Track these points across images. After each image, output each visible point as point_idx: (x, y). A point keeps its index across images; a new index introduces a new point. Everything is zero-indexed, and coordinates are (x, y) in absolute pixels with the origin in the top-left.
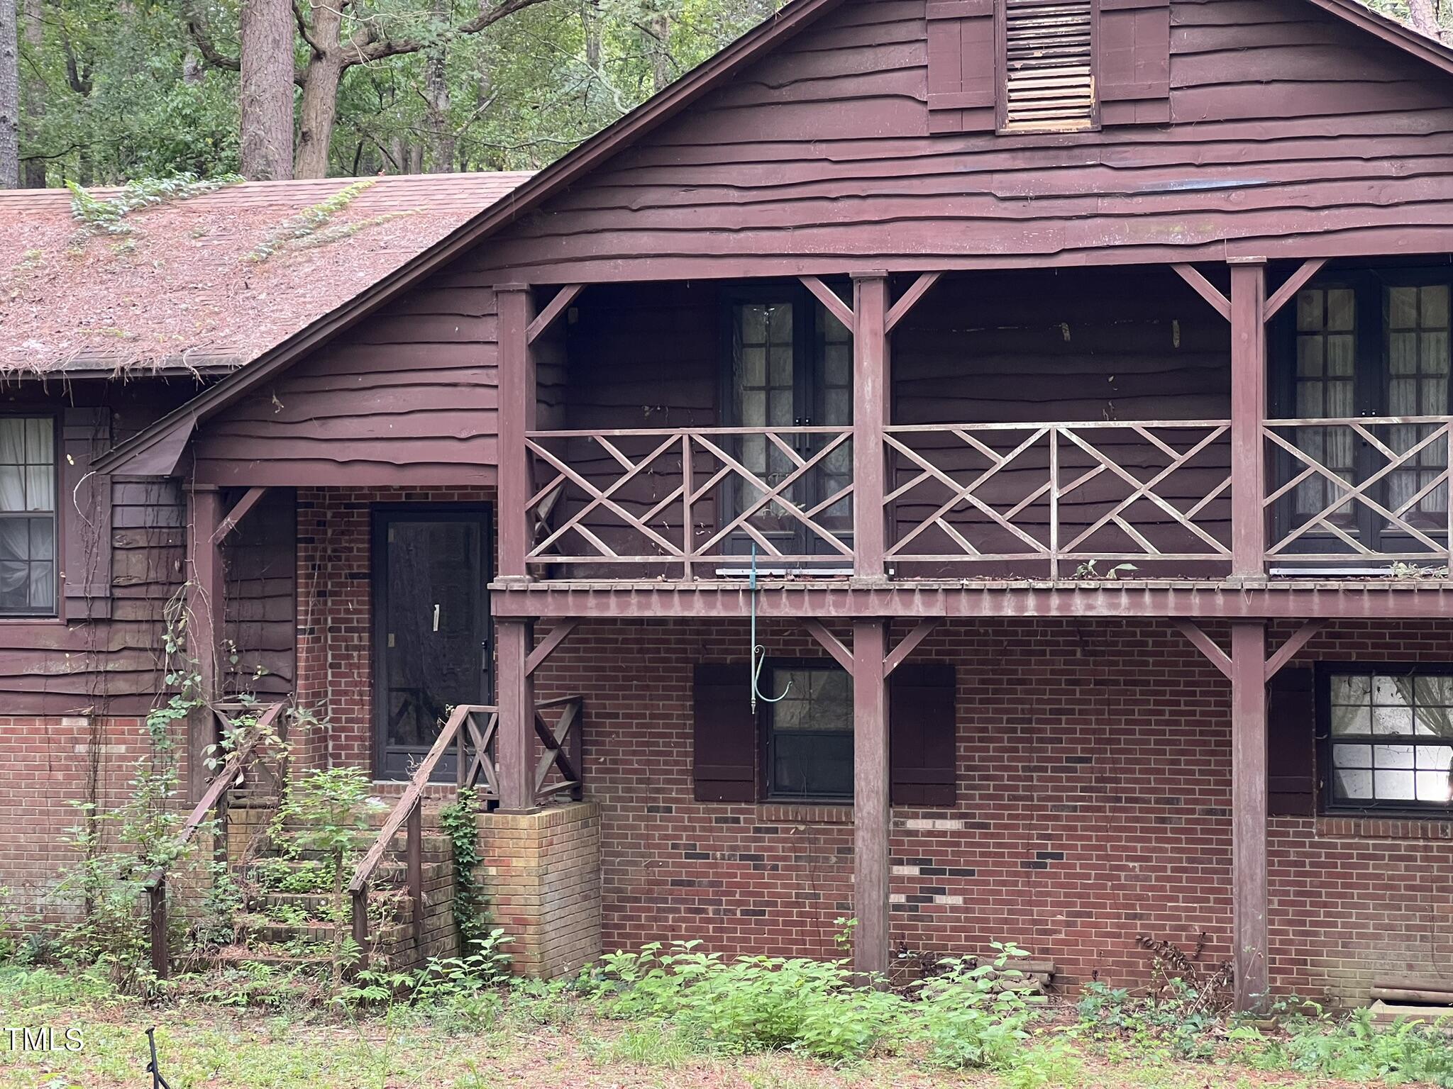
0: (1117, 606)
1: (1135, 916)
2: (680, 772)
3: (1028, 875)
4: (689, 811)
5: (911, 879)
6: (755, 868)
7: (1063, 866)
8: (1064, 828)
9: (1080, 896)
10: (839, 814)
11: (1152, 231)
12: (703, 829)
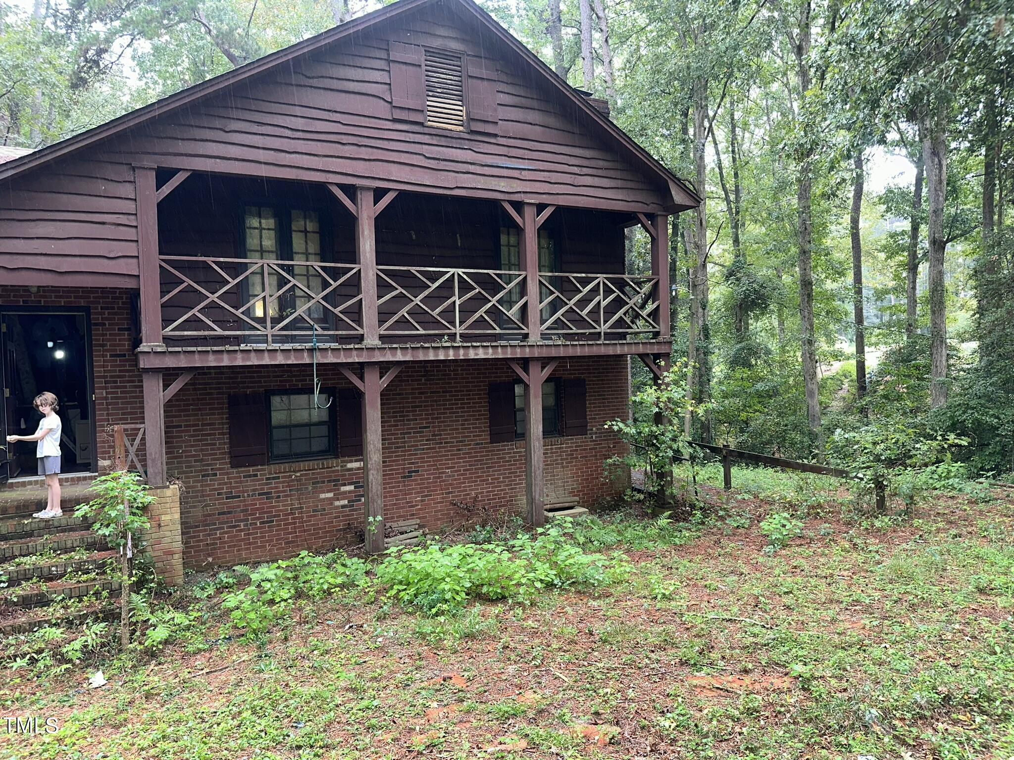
0: (487, 354)
1: (449, 493)
2: (221, 454)
3: (404, 482)
4: (227, 474)
5: (350, 492)
6: (267, 498)
7: (419, 476)
8: (419, 458)
9: (427, 488)
10: (313, 465)
11: (493, 184)
12: (236, 482)
